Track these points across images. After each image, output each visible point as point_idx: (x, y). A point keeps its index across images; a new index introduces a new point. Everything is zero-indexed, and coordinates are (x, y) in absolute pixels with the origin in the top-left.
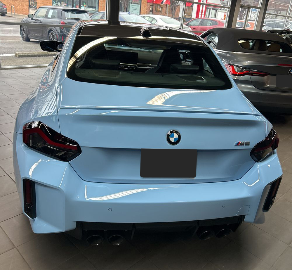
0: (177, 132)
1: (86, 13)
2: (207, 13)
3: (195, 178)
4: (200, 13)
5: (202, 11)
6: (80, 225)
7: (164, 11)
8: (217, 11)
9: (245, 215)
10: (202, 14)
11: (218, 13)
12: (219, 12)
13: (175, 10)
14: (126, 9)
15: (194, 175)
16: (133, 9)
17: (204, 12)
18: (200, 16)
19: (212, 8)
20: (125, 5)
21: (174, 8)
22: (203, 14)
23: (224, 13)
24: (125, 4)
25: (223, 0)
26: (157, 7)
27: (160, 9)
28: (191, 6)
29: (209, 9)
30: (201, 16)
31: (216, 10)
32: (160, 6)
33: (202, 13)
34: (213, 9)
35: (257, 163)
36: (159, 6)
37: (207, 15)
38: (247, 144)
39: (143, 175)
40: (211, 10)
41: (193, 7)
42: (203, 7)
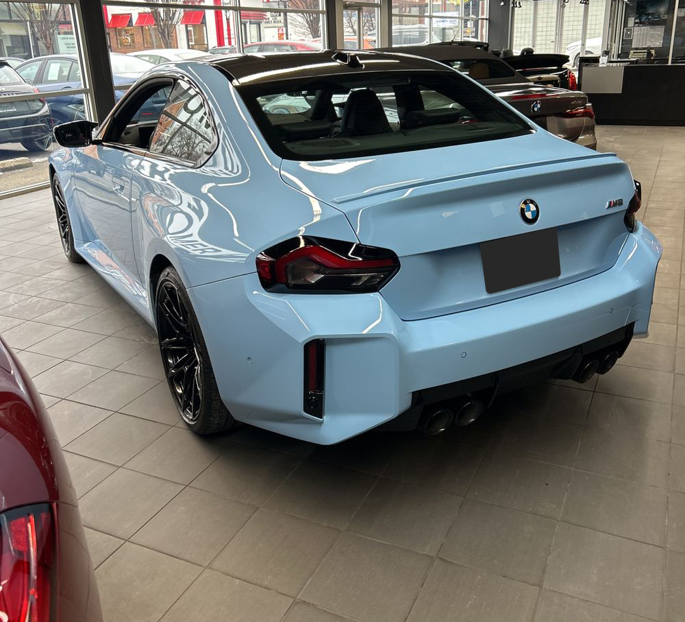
0: (532, 202)
1: (6, 67)
3: (561, 278)
4: (226, 36)
5: (229, 30)
6: (418, 396)
7: (139, 42)
8: (262, 25)
9: (634, 322)
10: (229, 39)
11: (264, 31)
12: (265, 28)
14: (51, 50)
15: (558, 274)
16: (68, 47)
17: (232, 32)
18: (226, 41)
19: (248, 21)
20: (46, 40)
21: (166, 31)
22: (233, 36)
23: (277, 29)
24: (46, 38)
25: (268, 1)
26: (120, 35)
27: (129, 38)
28: (202, 23)
30: (230, 43)
31: (259, 25)
32: (126, 31)
33: (229, 34)
34: (251, 23)
35: (631, 234)
36: (123, 33)
38: (620, 203)
39: (490, 290)
40: (248, 25)
41: (205, 24)
42: (228, 20)
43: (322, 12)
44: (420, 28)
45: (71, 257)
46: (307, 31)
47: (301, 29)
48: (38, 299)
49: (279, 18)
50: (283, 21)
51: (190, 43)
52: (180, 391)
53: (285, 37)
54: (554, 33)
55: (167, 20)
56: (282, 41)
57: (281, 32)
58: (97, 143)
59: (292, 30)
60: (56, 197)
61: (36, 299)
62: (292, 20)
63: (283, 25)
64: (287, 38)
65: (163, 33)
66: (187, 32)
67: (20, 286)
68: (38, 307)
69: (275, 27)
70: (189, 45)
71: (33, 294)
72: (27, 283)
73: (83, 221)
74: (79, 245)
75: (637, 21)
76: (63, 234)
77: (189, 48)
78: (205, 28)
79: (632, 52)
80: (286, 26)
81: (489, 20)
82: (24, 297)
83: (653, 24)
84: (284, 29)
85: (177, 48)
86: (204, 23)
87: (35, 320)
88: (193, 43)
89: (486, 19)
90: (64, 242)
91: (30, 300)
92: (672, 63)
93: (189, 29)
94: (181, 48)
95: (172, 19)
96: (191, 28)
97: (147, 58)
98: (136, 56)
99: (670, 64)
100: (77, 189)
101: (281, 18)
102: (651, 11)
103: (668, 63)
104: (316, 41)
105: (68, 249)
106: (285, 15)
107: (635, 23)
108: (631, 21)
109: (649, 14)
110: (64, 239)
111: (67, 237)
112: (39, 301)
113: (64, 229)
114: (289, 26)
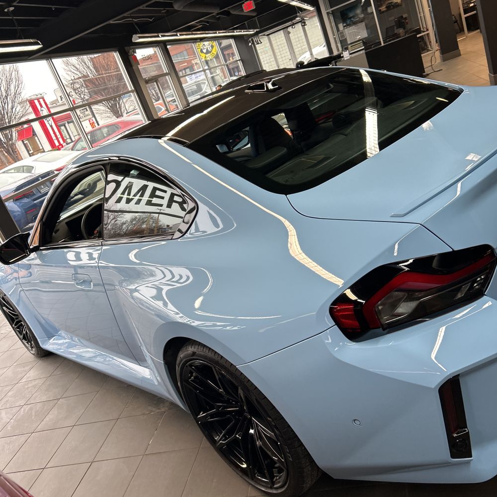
2: (65, 133)
4: (54, 138)
5: (54, 133)
10: (57, 139)
13: (16, 152)
17: (58, 134)
18: (56, 142)
19: (66, 122)
21: (10, 149)
22: (59, 136)
23: (88, 121)
28: (33, 135)
29: (62, 126)
30: (59, 142)
33: (56, 136)
34: (68, 123)
37: (66, 137)
40: (67, 125)
41: (36, 135)
42: (51, 126)
43: (132, 91)
44: (195, 82)
45: (38, 354)
46: (111, 114)
47: (105, 115)
48: (29, 406)
49: (86, 113)
50: (90, 114)
51: (30, 152)
52: (245, 466)
53: (96, 124)
54: (289, 53)
55: (7, 141)
56: (95, 128)
57: (91, 122)
58: (36, 249)
59: (99, 117)
60: (4, 308)
61: (27, 408)
62: (97, 110)
63: (91, 116)
64: (98, 125)
65: (8, 152)
66: (25, 145)
67: (5, 400)
68: (33, 414)
69: (87, 120)
70: (29, 154)
71: (22, 402)
72: (10, 394)
73: (43, 322)
74: (43, 343)
75: (345, 25)
76: (22, 337)
77: (30, 156)
78: (36, 138)
79: (349, 46)
80: (94, 116)
81: (242, 60)
82: (15, 410)
83: (355, 23)
84: (94, 119)
85: (22, 159)
86: (34, 134)
87: (38, 430)
88: (32, 152)
89: (239, 60)
90: (26, 344)
91: (22, 409)
92: (384, 43)
93: (25, 142)
94: (25, 158)
95: (11, 139)
96: (27, 142)
97: (13, 171)
98: (4, 172)
99: (383, 44)
100: (23, 290)
101: (89, 112)
102: (351, 15)
103: (381, 45)
104: (129, 116)
105: (32, 347)
106: (91, 108)
107: (344, 26)
108: (341, 26)
109: (351, 18)
110: (24, 341)
111: (28, 337)
112: (31, 409)
113: (21, 333)
114: (96, 115)
